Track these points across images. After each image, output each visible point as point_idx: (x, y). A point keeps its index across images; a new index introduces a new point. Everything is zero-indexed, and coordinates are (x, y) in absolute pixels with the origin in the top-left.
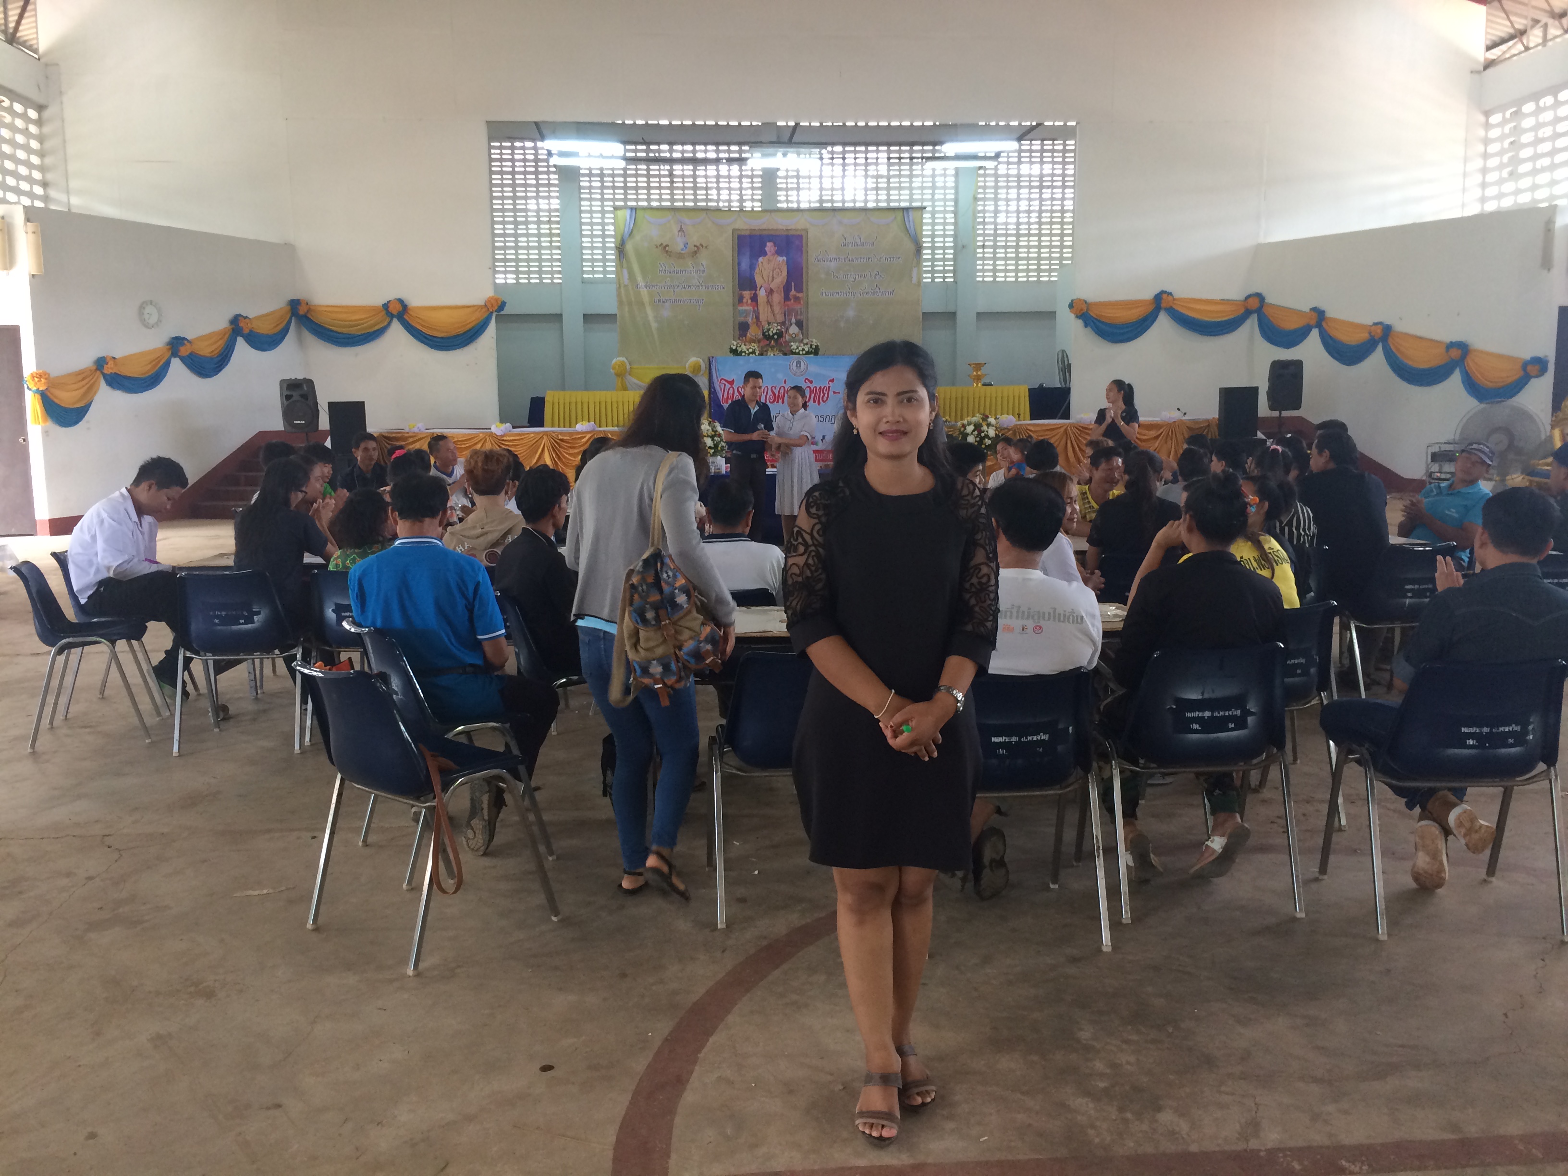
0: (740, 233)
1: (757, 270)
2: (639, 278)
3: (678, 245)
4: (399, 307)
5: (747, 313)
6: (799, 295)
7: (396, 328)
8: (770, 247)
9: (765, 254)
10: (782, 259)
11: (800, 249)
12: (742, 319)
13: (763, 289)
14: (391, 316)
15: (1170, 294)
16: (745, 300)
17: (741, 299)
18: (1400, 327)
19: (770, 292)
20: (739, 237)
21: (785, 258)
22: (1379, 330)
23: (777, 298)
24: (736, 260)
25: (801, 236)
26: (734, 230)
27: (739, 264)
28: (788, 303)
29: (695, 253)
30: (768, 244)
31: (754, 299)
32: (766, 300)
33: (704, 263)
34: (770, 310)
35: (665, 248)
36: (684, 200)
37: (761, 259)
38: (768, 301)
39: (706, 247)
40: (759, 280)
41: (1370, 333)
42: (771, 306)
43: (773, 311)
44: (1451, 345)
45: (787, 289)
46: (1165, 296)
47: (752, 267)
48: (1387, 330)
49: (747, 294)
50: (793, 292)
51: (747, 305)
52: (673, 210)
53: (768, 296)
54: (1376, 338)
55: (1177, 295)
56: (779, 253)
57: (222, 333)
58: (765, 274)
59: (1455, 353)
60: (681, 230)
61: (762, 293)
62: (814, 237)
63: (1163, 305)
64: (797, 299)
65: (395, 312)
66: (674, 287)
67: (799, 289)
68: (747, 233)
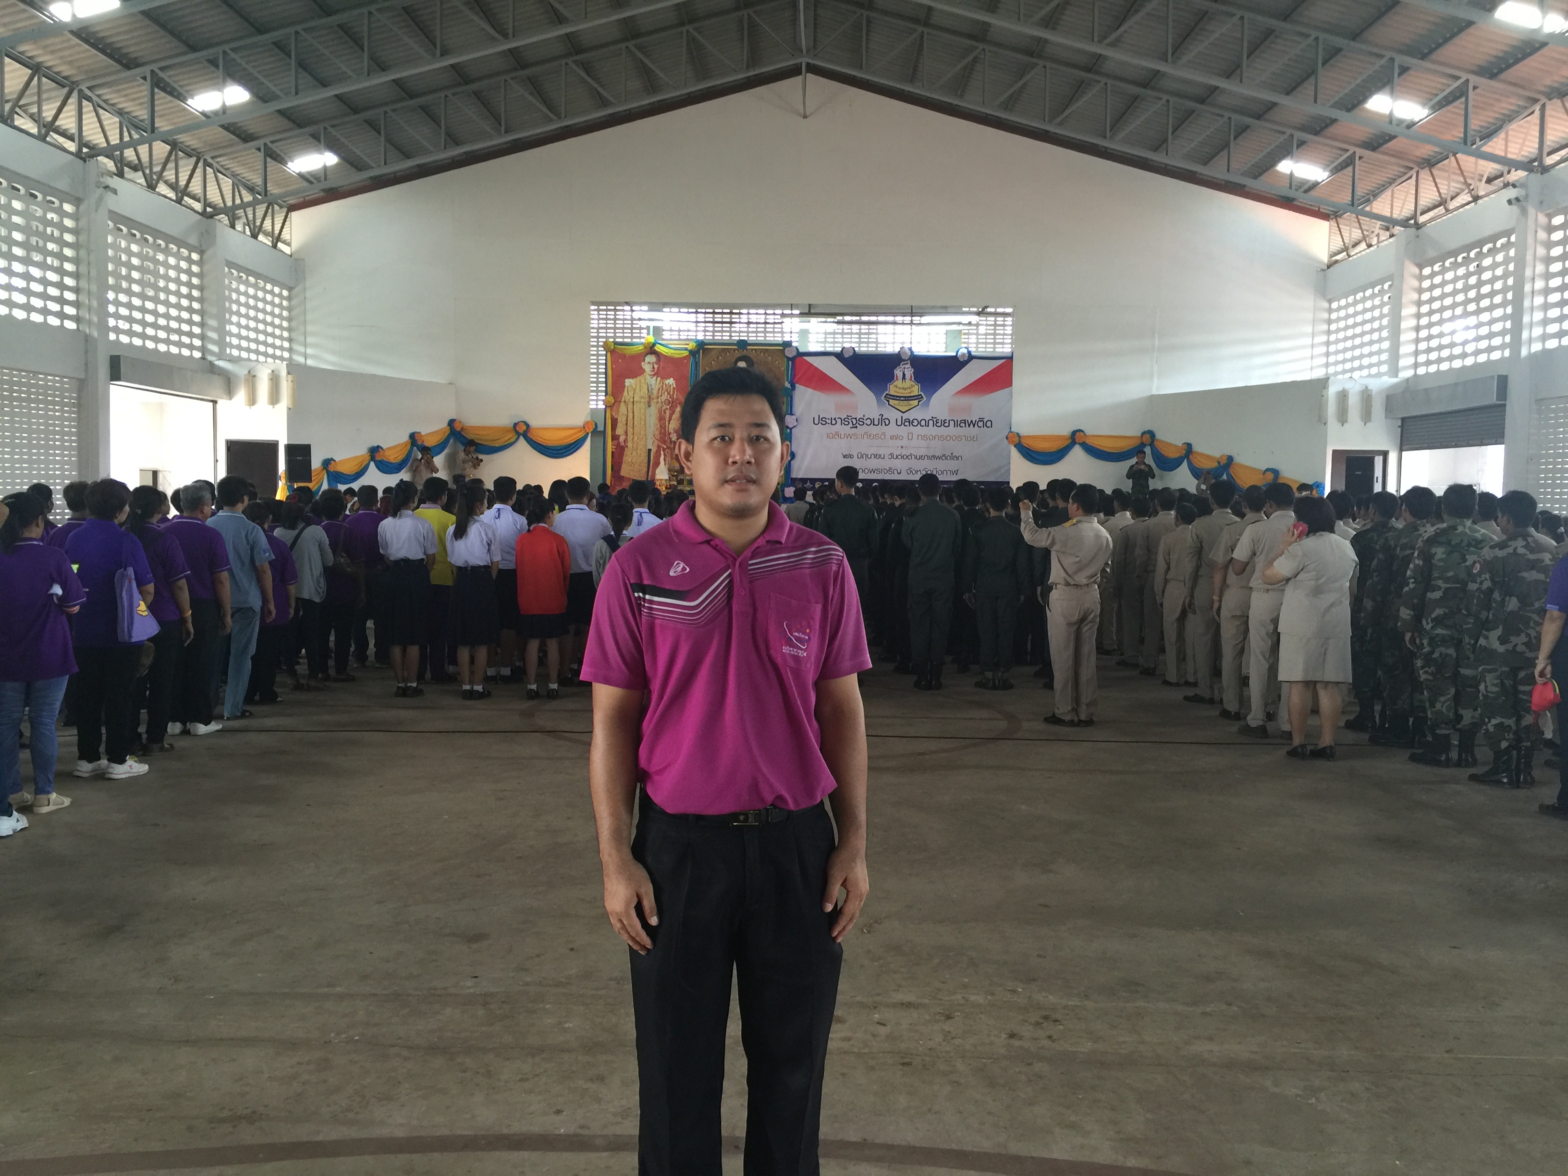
4: (524, 428)
7: (522, 442)
14: (518, 434)
15: (1083, 431)
18: (1237, 459)
22: (1225, 461)
46: (1078, 433)
48: (1230, 460)
54: (1223, 466)
55: (1087, 432)
57: (406, 444)
63: (1077, 440)
65: (521, 431)
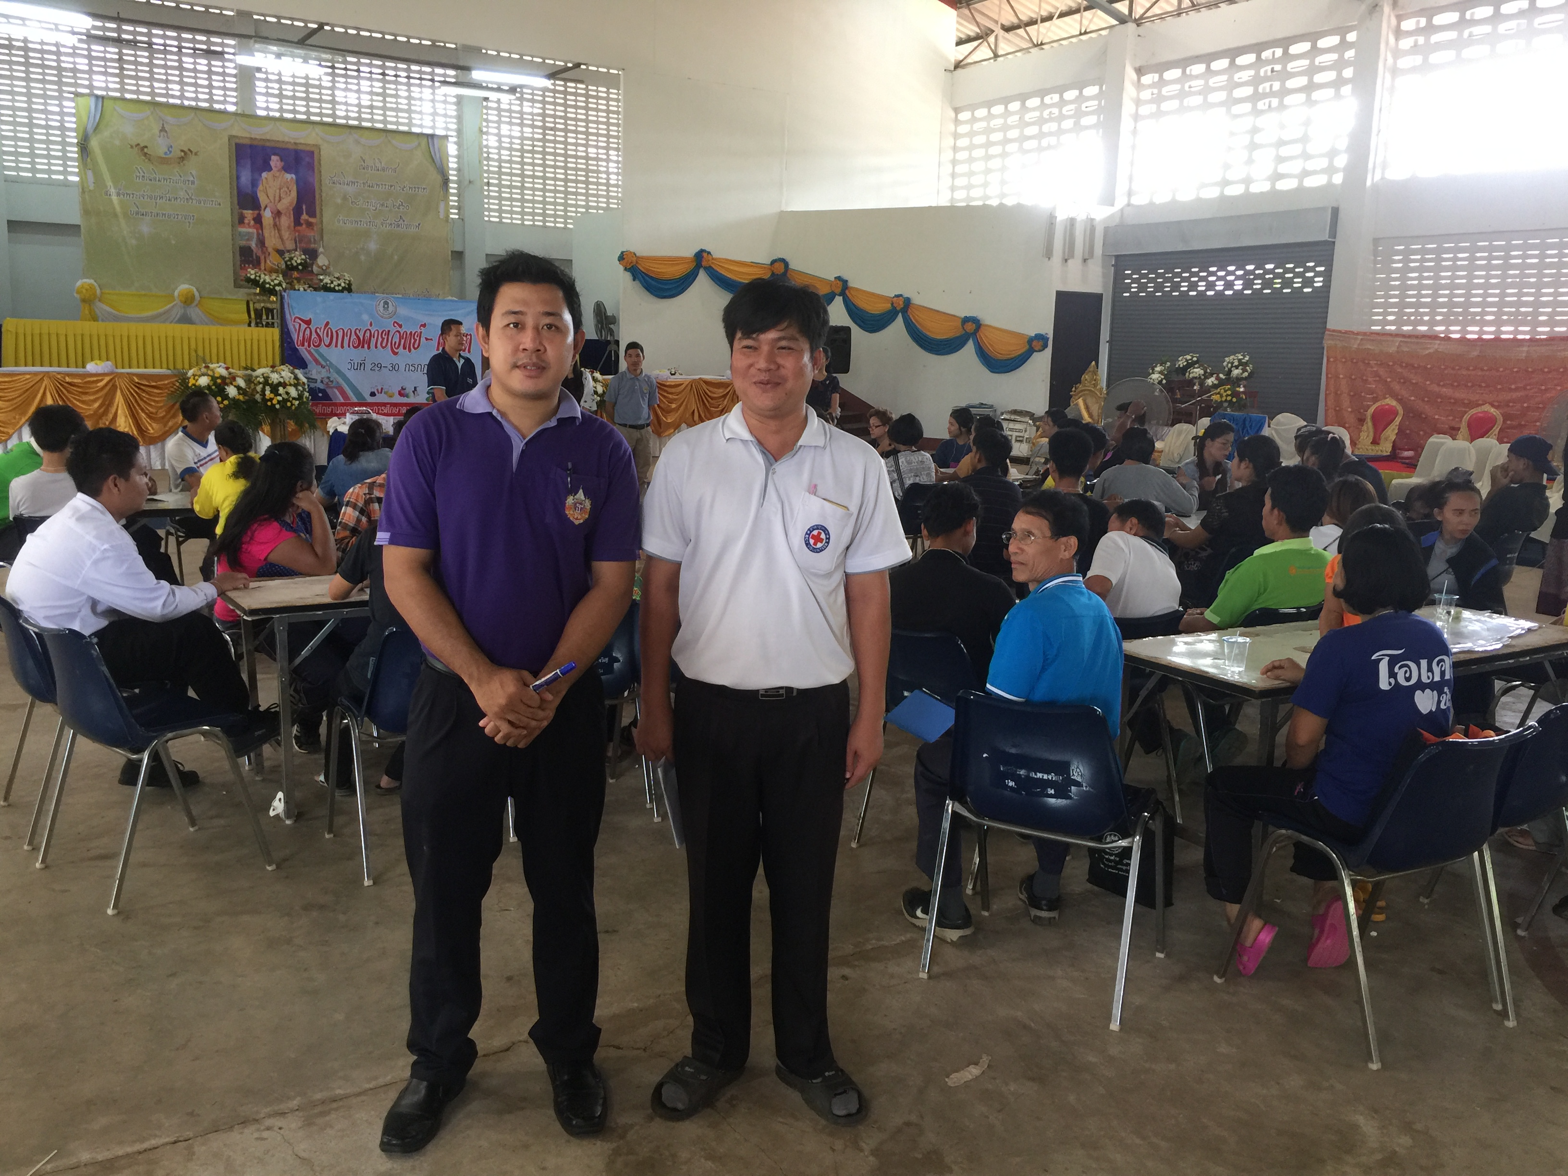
0: (237, 141)
1: (260, 188)
2: (109, 183)
3: (160, 147)
5: (249, 237)
6: (312, 220)
8: (275, 161)
9: (270, 169)
10: (290, 177)
11: (311, 167)
12: (243, 243)
13: (268, 210)
15: (709, 253)
16: (246, 221)
17: (241, 220)
18: (917, 300)
19: (278, 214)
20: (237, 145)
21: (294, 176)
22: (900, 304)
23: (286, 221)
24: (234, 172)
25: (313, 153)
26: (231, 138)
27: (238, 178)
28: (299, 228)
29: (182, 159)
30: (273, 157)
31: (258, 220)
32: (272, 222)
33: (194, 172)
34: (277, 235)
35: (142, 149)
36: (167, 95)
37: (264, 175)
38: (275, 225)
39: (196, 154)
40: (263, 199)
41: (892, 304)
42: (279, 230)
43: (281, 237)
44: (966, 320)
45: (297, 212)
46: (705, 255)
47: (254, 184)
48: (908, 302)
49: (249, 214)
50: (305, 216)
51: (250, 227)
52: (154, 104)
53: (274, 219)
54: (898, 309)
55: (716, 254)
56: (286, 169)
58: (271, 193)
59: (970, 327)
60: (163, 130)
61: (267, 215)
62: (328, 155)
63: (704, 264)
64: (310, 225)
66: (156, 198)
67: (312, 213)
68: (247, 142)
